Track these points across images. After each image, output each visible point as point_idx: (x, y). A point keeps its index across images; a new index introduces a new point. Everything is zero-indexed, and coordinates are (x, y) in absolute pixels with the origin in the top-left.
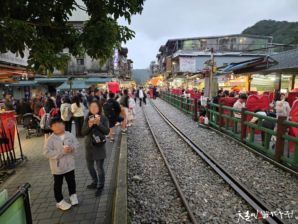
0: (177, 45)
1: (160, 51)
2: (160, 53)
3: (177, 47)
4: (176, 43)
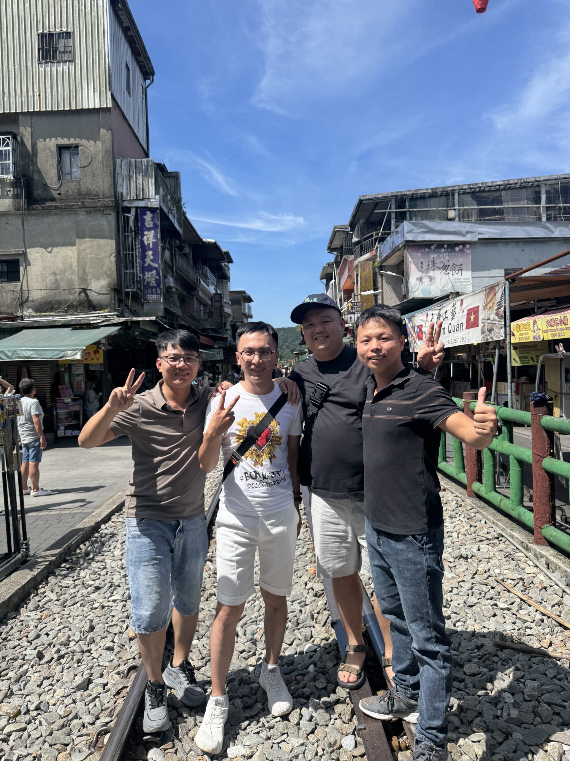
1: (331, 249)
2: (332, 258)
3: (394, 221)
4: (390, 209)
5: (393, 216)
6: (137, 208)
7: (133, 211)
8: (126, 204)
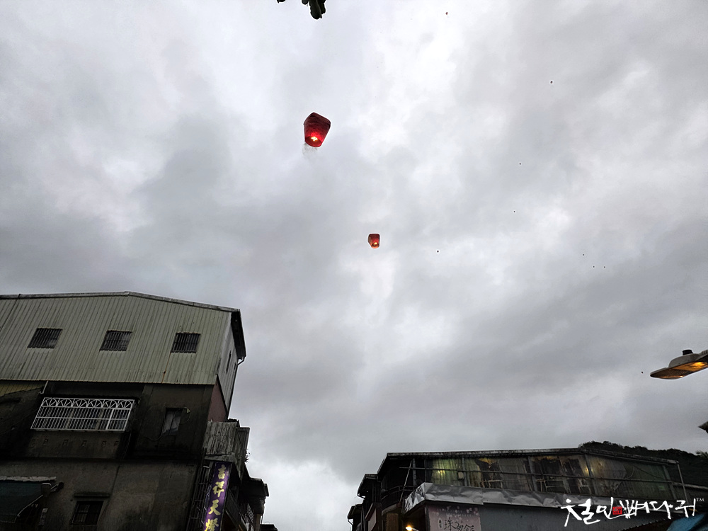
1: (361, 492)
2: (361, 500)
3: (415, 477)
4: (412, 466)
5: (414, 472)
6: (215, 461)
7: (211, 464)
8: (206, 458)
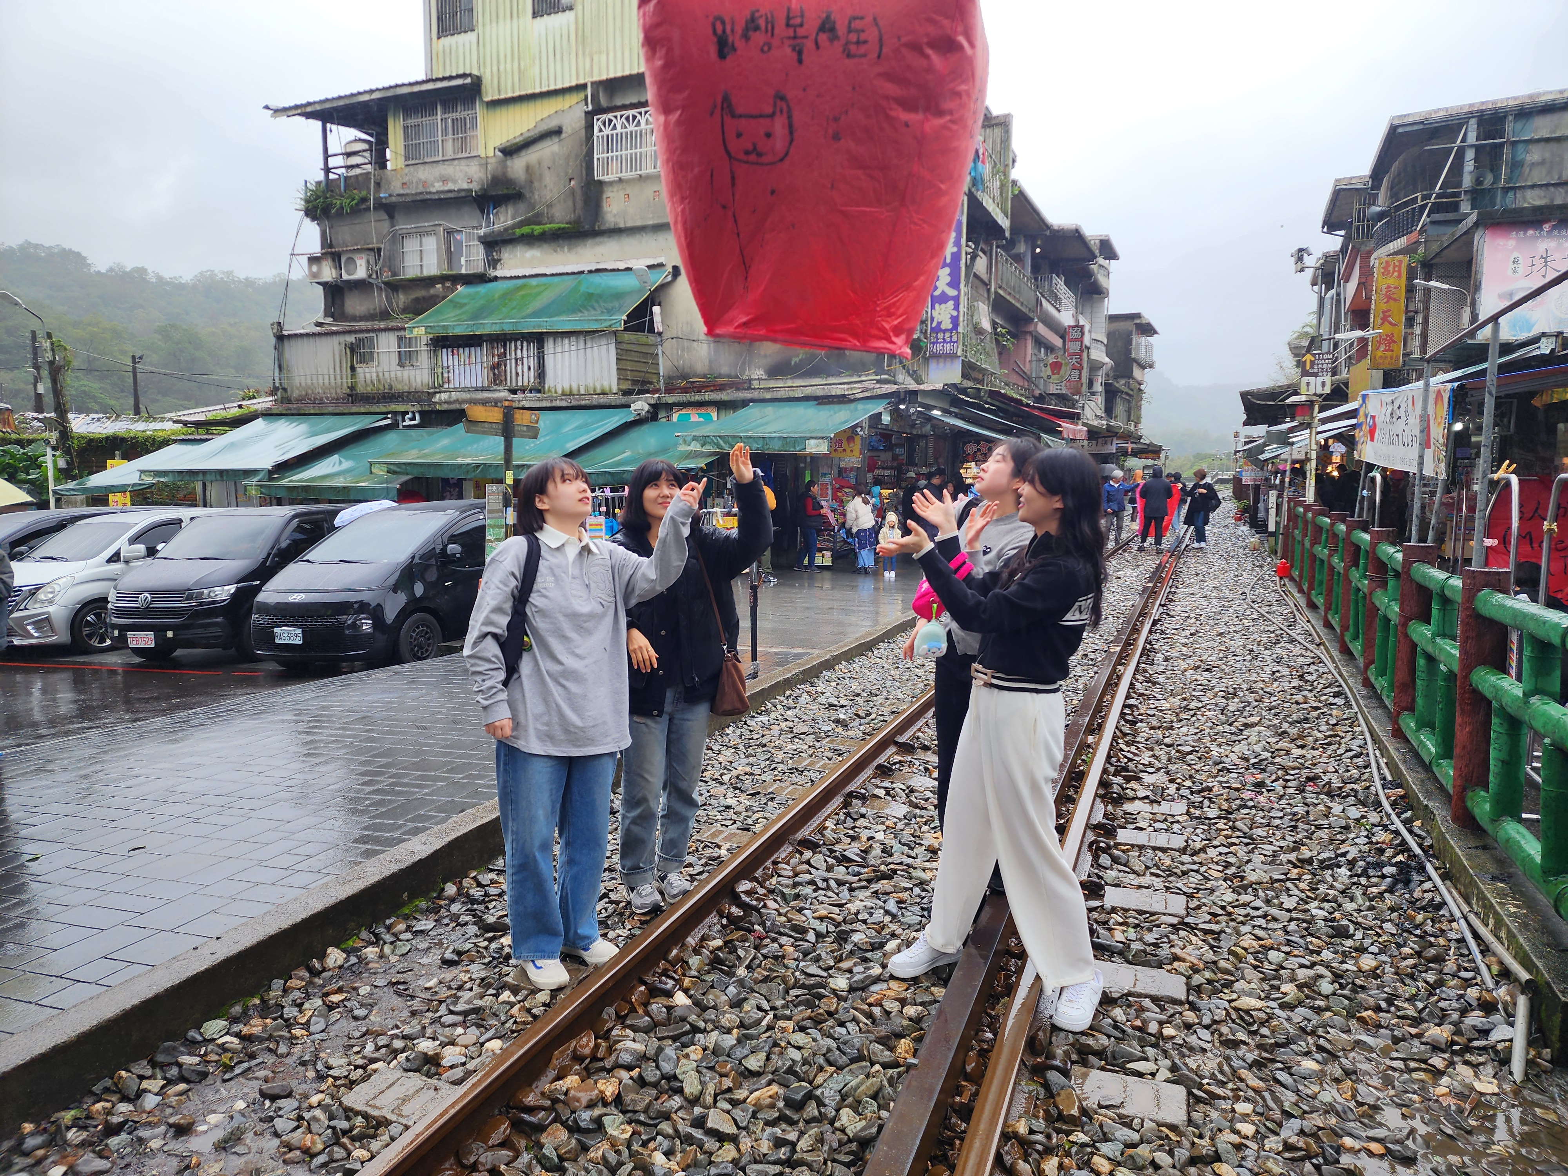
0: (1470, 154)
1: (1330, 224)
2: (1334, 242)
3: (1469, 166)
4: (1464, 140)
